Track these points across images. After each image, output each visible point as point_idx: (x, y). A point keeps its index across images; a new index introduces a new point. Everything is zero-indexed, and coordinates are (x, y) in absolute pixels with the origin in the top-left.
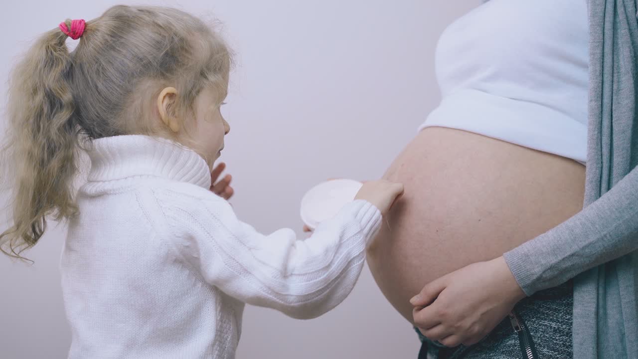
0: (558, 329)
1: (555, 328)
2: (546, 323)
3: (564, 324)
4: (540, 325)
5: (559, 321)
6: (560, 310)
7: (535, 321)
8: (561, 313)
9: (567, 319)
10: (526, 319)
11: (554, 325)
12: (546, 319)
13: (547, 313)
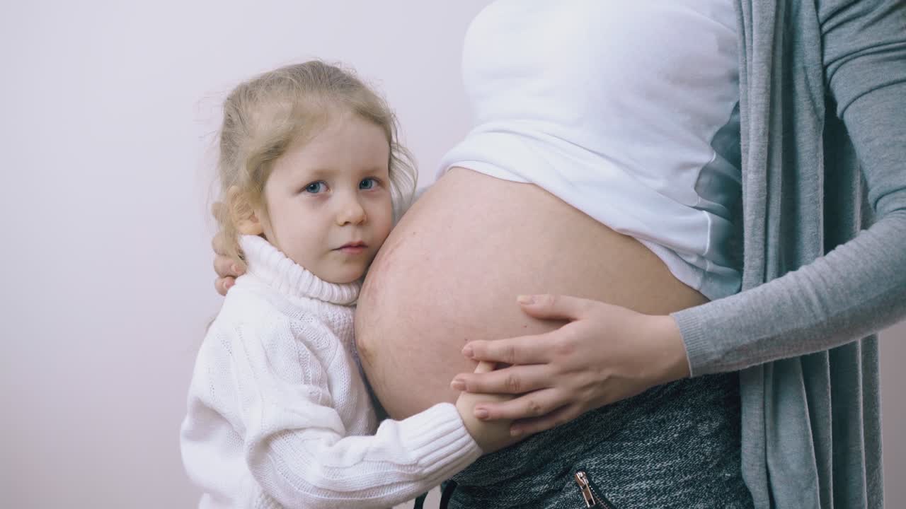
0: (651, 488)
1: (647, 489)
2: (634, 486)
3: (656, 479)
4: (627, 494)
5: (648, 477)
6: (646, 459)
7: (618, 490)
8: (648, 463)
9: (657, 470)
10: (605, 490)
11: (644, 485)
12: (631, 481)
13: (631, 470)
